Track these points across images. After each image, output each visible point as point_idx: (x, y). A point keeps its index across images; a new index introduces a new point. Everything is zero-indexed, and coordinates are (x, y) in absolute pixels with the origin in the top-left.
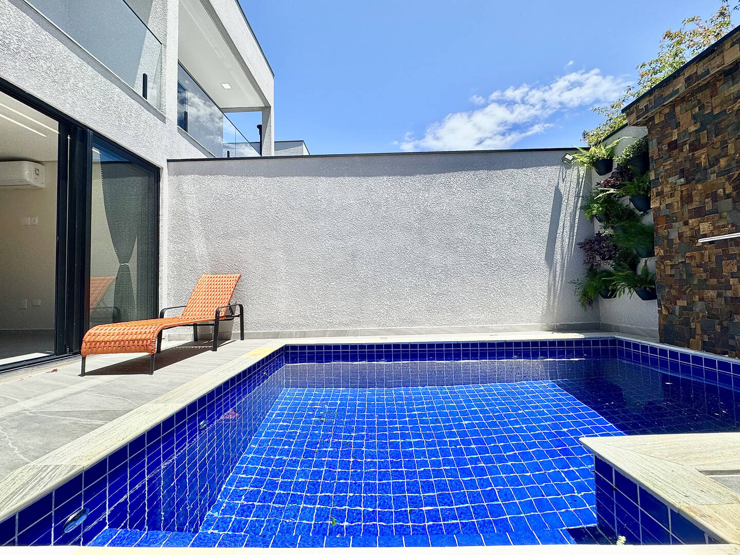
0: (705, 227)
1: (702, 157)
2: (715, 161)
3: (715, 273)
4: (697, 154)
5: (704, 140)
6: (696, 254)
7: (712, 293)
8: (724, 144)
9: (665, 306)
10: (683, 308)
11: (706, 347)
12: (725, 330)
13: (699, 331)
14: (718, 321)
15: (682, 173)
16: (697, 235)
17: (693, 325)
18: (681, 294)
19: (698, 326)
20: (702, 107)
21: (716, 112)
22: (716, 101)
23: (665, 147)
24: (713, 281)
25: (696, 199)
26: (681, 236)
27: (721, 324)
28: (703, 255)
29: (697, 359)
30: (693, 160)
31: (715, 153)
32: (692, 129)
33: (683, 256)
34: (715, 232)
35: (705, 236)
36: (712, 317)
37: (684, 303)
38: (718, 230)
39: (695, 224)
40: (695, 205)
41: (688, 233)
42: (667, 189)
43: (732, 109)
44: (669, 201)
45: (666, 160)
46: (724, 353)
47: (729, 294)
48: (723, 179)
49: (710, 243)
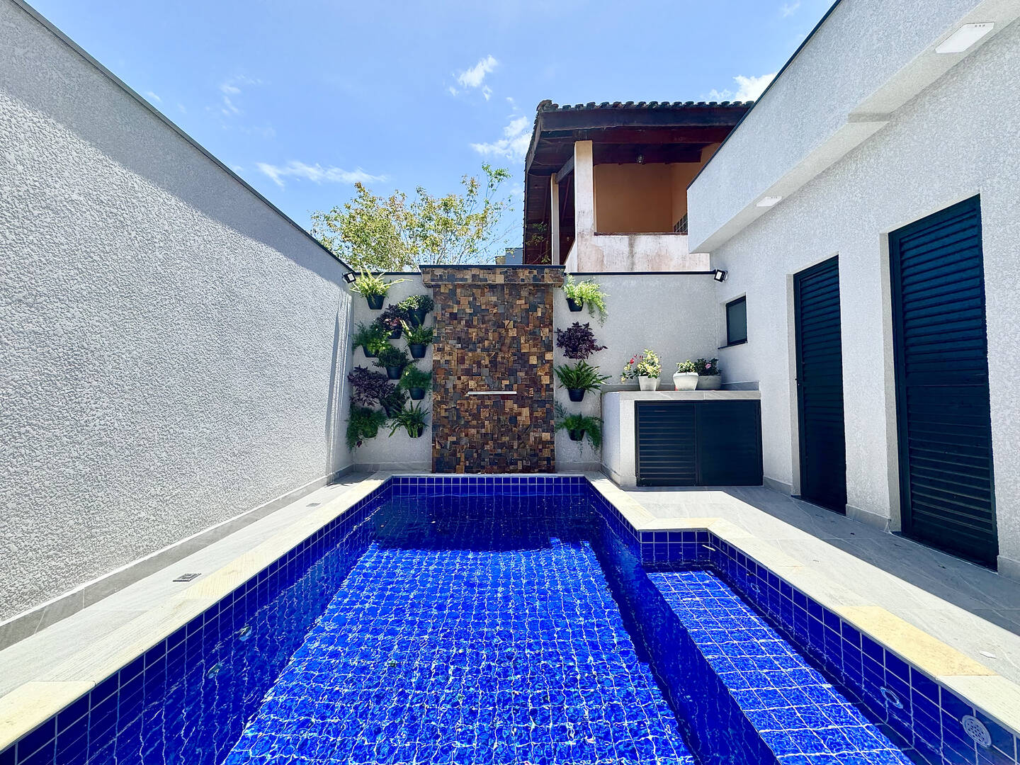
0: (472, 384)
1: (474, 333)
2: (481, 340)
3: (476, 416)
4: (471, 330)
5: (475, 323)
6: (465, 402)
7: (473, 431)
8: (487, 331)
9: (438, 442)
10: (453, 443)
11: (467, 470)
12: (479, 455)
13: (463, 459)
14: (475, 450)
15: (459, 340)
16: (466, 388)
17: (458, 455)
18: (453, 432)
19: (463, 455)
20: (475, 299)
21: (483, 307)
22: (483, 300)
23: (447, 315)
24: (474, 422)
25: (467, 362)
26: (455, 387)
27: (477, 452)
28: (469, 403)
29: (465, 480)
30: (467, 333)
31: (481, 335)
32: (468, 311)
33: (455, 403)
34: (478, 389)
35: (472, 390)
36: (472, 447)
37: (455, 439)
38: (479, 387)
39: (465, 381)
40: (466, 366)
41: (460, 386)
42: (447, 349)
43: (492, 311)
44: (447, 358)
45: (447, 325)
46: (477, 472)
47: (483, 431)
48: (485, 354)
49: (474, 395)
